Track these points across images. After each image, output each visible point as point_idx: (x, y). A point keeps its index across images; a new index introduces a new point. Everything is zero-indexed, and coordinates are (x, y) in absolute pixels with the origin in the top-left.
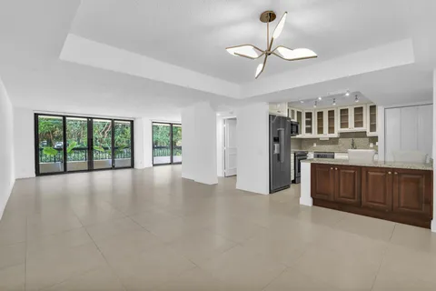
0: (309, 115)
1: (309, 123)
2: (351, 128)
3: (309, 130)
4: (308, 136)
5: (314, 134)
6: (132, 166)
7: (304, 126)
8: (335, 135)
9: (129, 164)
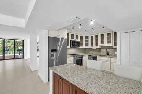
0: (87, 37)
1: (87, 41)
2: (106, 44)
3: (87, 45)
4: (87, 47)
5: (90, 47)
6: (23, 58)
7: (85, 43)
8: (98, 47)
9: (22, 57)
